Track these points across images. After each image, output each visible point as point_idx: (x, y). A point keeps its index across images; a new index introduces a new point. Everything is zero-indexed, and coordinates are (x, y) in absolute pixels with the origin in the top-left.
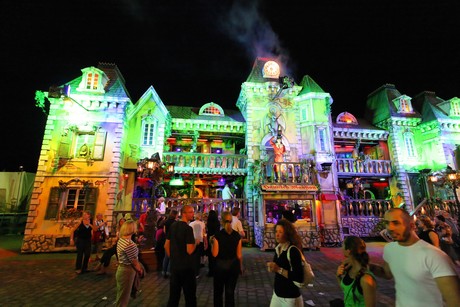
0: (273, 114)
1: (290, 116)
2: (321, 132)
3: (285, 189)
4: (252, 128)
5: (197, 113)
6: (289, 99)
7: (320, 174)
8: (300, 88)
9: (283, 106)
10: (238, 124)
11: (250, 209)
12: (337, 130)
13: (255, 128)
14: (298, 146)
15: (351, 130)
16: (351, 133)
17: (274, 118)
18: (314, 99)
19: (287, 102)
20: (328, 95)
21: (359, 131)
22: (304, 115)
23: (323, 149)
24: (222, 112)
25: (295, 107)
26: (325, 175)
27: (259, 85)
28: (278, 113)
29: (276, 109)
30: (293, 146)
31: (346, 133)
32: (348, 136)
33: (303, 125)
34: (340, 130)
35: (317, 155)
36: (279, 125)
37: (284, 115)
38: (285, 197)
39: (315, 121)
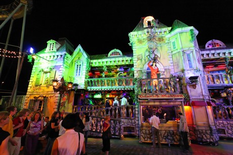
0: (151, 49)
1: (163, 48)
2: (188, 55)
3: (156, 98)
4: (136, 59)
5: (107, 56)
6: (162, 37)
7: (190, 86)
8: (170, 28)
9: (158, 42)
10: (129, 58)
11: (137, 112)
12: (205, 52)
13: (138, 59)
14: (170, 68)
15: (218, 51)
16: (219, 54)
17: (152, 51)
18: (181, 33)
19: (161, 39)
20: (192, 28)
21: (227, 51)
22: (174, 45)
23: (191, 67)
24: (121, 53)
25: (167, 41)
26: (194, 87)
27: (140, 32)
28: (155, 48)
29: (153, 45)
30: (167, 68)
31: (213, 54)
32: (216, 56)
33: (174, 53)
34: (208, 52)
35: (186, 72)
36: (155, 55)
37: (159, 48)
38: (157, 103)
39: (182, 48)
